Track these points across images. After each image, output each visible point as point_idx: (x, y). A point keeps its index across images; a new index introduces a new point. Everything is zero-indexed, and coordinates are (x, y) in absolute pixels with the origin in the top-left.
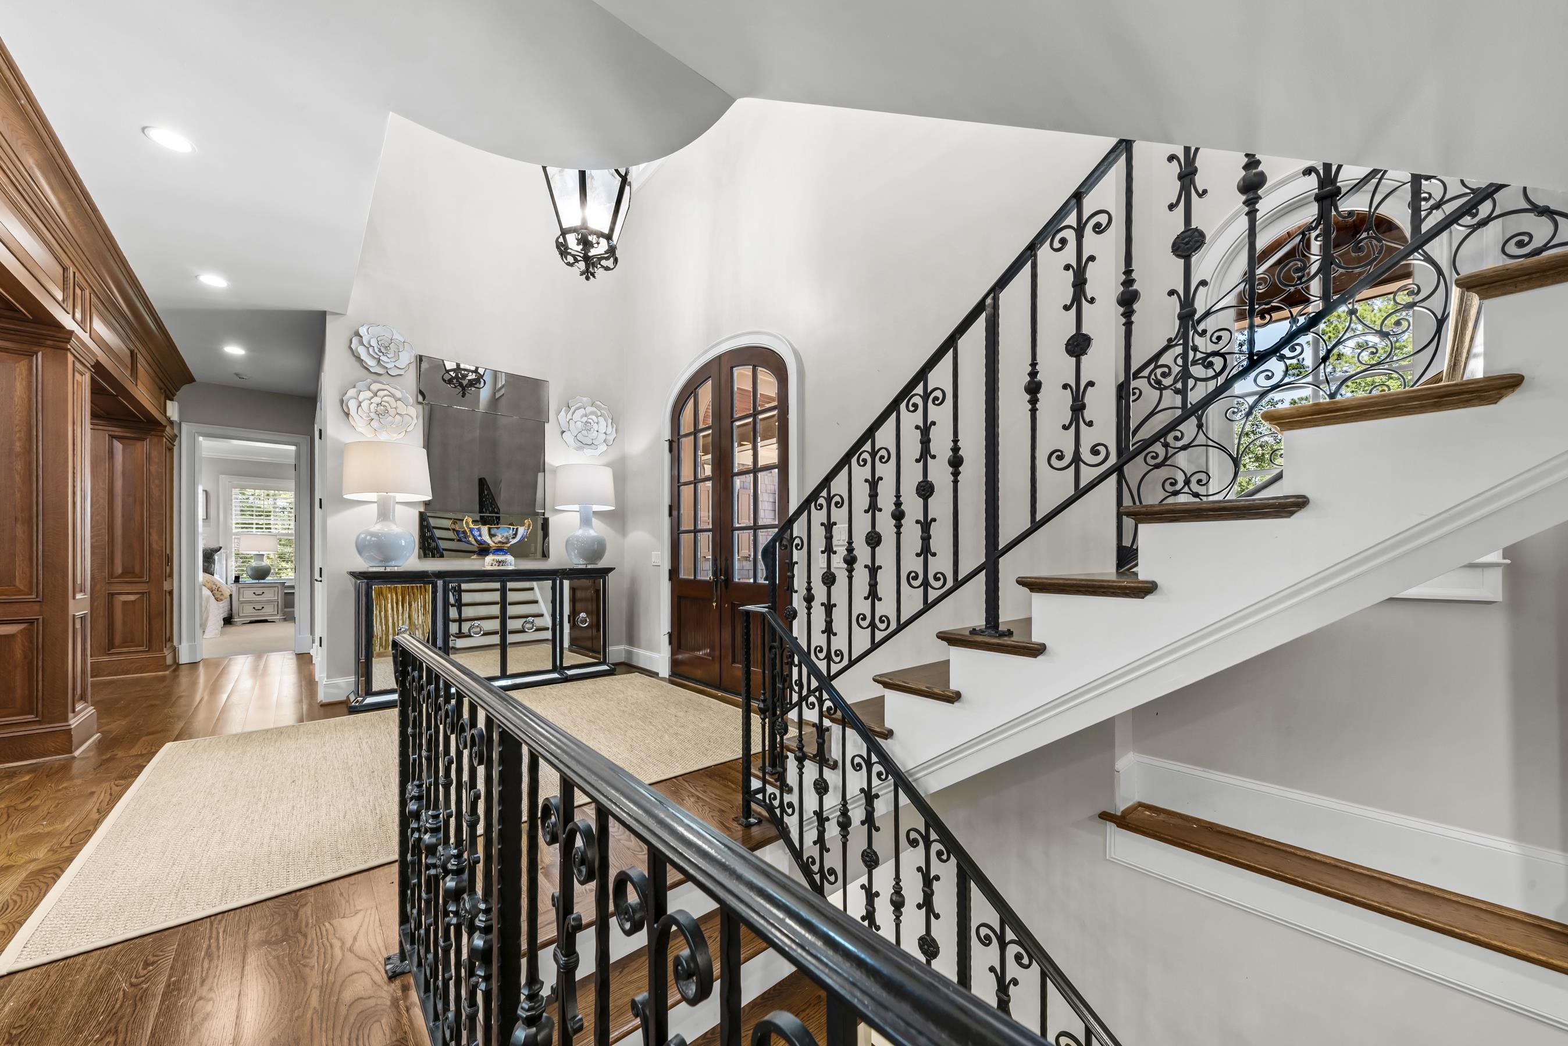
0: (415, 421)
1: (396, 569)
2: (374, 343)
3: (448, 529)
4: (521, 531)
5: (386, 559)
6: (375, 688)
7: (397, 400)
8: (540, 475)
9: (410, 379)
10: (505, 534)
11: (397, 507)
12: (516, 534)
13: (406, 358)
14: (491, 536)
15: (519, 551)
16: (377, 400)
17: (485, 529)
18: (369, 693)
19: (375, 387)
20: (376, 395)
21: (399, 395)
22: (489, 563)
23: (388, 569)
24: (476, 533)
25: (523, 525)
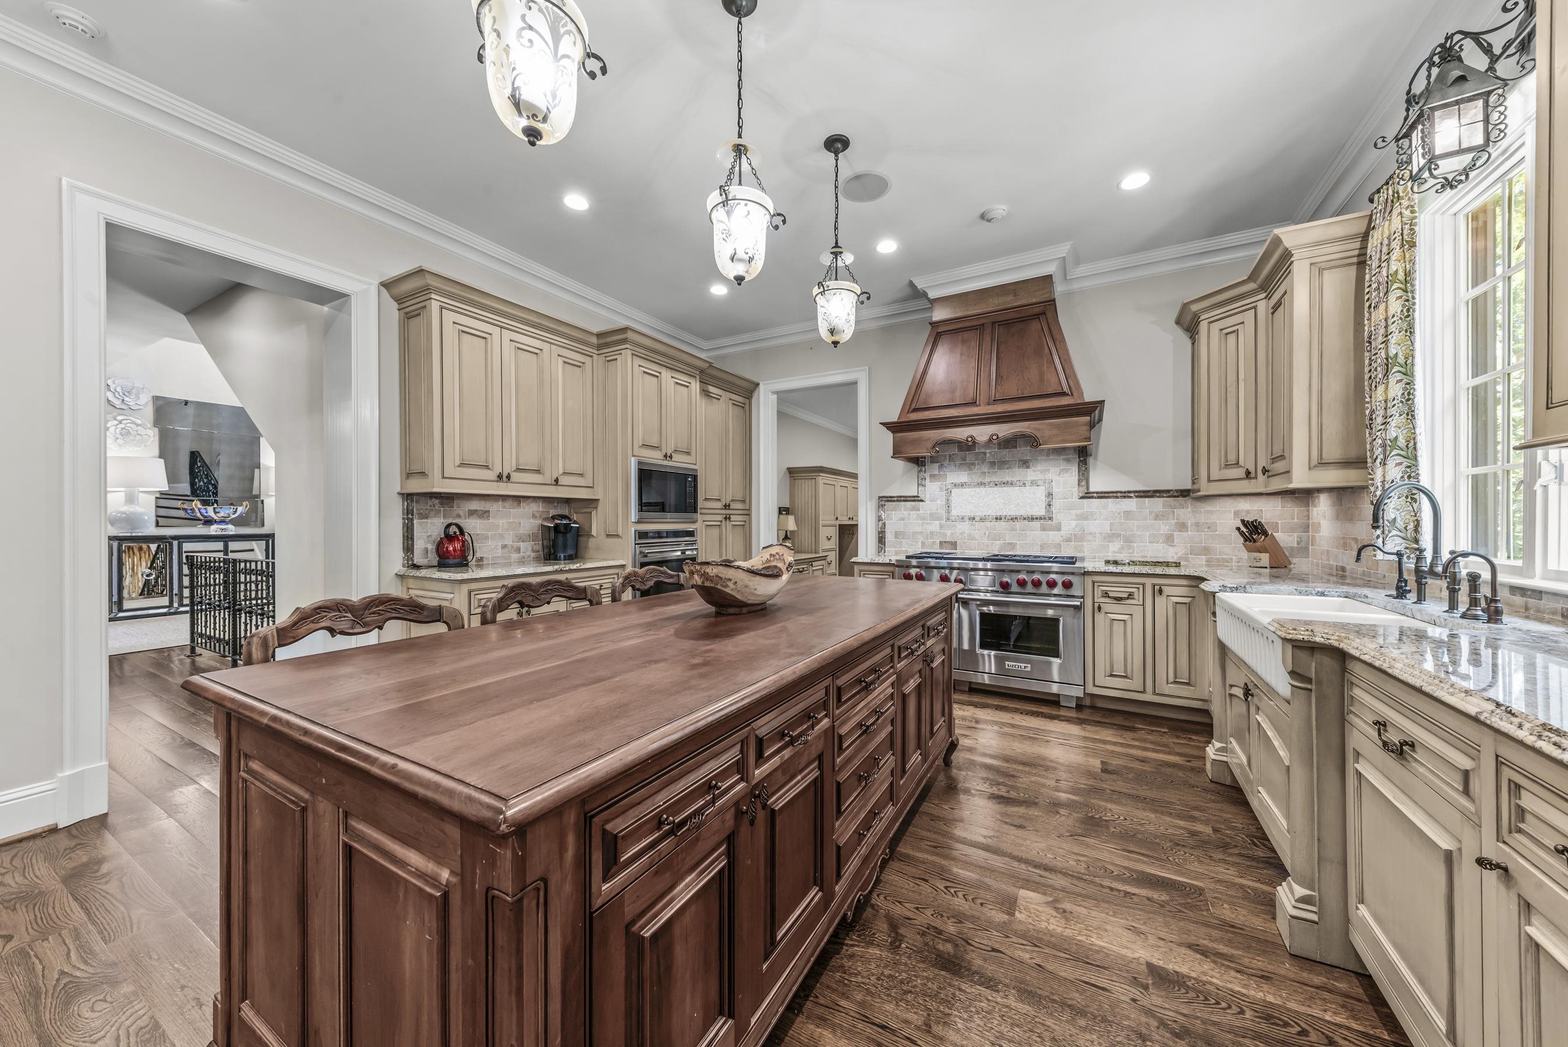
0: (152, 439)
1: (140, 534)
2: (119, 389)
3: (179, 509)
4: (240, 509)
5: (133, 529)
6: (125, 607)
7: (138, 425)
8: (257, 471)
9: (149, 412)
10: (227, 512)
11: (141, 495)
12: (235, 512)
13: (145, 399)
14: (216, 513)
15: (238, 522)
16: (122, 426)
17: (210, 509)
18: (121, 610)
19: (120, 418)
20: (120, 422)
21: (139, 422)
22: (214, 530)
23: (134, 534)
24: (203, 511)
25: (242, 505)
